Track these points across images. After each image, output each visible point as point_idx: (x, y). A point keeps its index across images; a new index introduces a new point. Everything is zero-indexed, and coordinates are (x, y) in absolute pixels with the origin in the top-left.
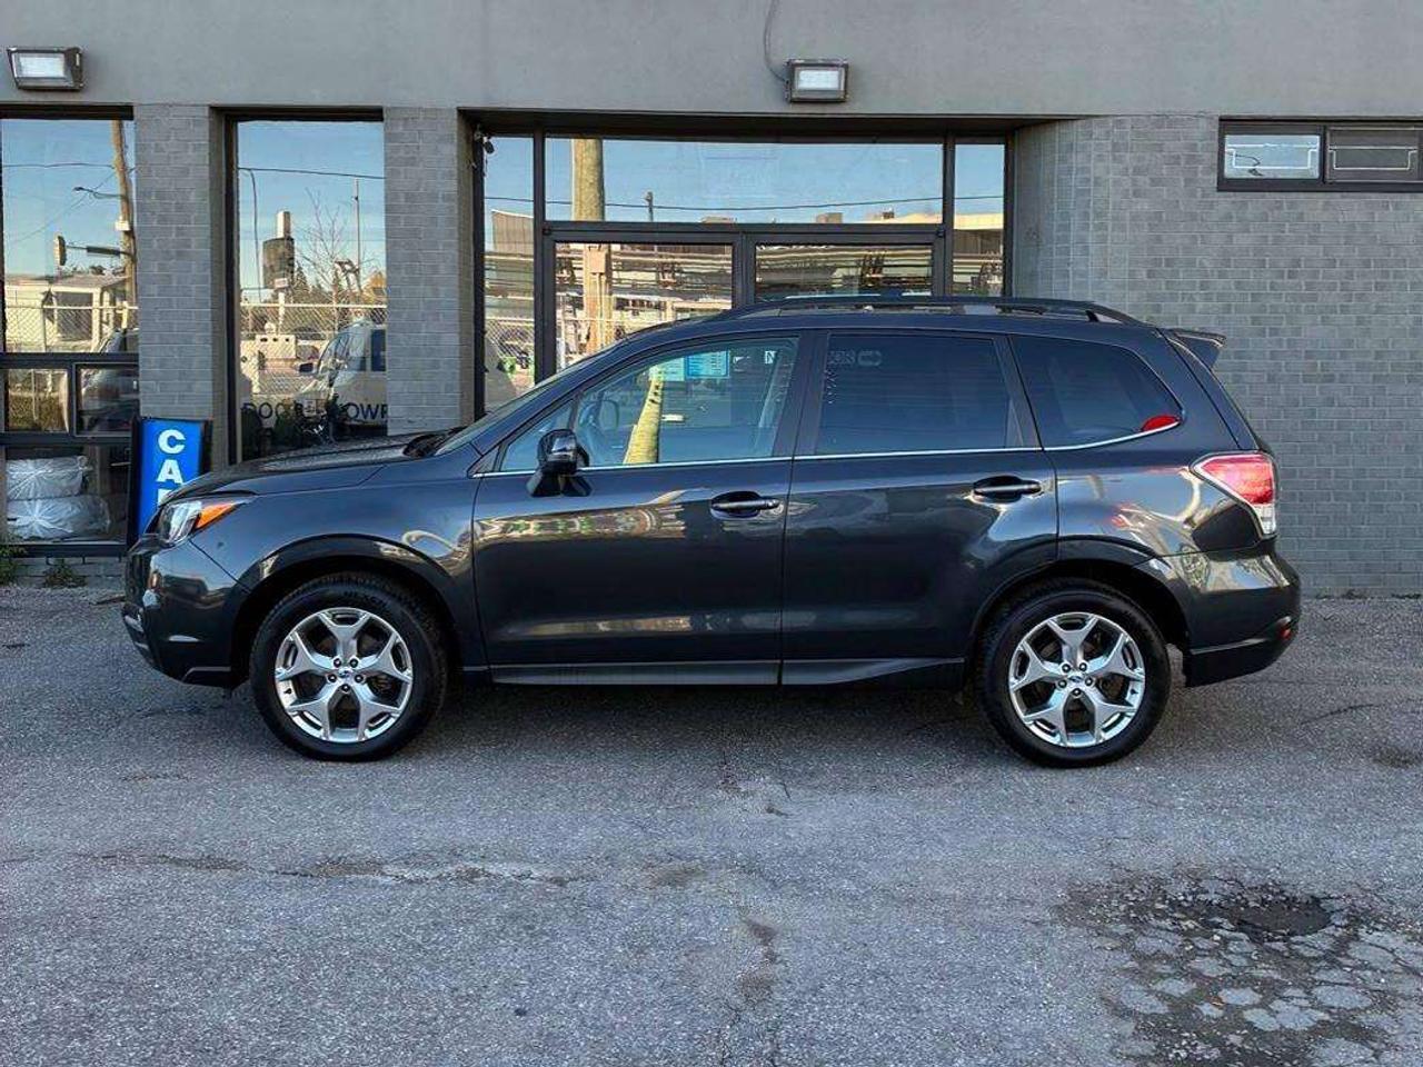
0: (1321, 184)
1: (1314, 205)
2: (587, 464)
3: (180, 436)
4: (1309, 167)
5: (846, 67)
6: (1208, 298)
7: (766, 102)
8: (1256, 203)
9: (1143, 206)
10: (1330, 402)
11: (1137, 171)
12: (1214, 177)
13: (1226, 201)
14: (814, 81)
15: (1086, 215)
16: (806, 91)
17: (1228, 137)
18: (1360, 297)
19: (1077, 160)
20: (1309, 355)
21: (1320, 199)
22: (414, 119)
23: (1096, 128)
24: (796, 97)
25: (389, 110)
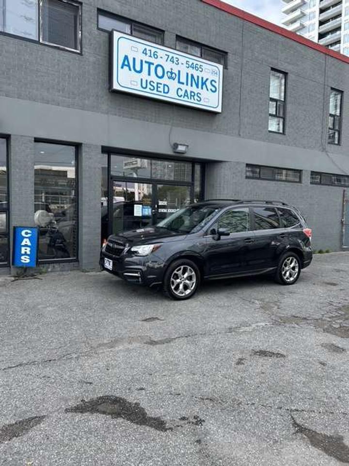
0: (260, 178)
4: (258, 174)
5: (188, 146)
7: (169, 152)
8: (251, 181)
9: (234, 181)
12: (245, 175)
13: (247, 180)
14: (181, 148)
15: (224, 182)
16: (179, 150)
17: (248, 168)
19: (223, 170)
21: (260, 181)
22: (90, 147)
23: (227, 164)
24: (177, 151)
25: (84, 144)
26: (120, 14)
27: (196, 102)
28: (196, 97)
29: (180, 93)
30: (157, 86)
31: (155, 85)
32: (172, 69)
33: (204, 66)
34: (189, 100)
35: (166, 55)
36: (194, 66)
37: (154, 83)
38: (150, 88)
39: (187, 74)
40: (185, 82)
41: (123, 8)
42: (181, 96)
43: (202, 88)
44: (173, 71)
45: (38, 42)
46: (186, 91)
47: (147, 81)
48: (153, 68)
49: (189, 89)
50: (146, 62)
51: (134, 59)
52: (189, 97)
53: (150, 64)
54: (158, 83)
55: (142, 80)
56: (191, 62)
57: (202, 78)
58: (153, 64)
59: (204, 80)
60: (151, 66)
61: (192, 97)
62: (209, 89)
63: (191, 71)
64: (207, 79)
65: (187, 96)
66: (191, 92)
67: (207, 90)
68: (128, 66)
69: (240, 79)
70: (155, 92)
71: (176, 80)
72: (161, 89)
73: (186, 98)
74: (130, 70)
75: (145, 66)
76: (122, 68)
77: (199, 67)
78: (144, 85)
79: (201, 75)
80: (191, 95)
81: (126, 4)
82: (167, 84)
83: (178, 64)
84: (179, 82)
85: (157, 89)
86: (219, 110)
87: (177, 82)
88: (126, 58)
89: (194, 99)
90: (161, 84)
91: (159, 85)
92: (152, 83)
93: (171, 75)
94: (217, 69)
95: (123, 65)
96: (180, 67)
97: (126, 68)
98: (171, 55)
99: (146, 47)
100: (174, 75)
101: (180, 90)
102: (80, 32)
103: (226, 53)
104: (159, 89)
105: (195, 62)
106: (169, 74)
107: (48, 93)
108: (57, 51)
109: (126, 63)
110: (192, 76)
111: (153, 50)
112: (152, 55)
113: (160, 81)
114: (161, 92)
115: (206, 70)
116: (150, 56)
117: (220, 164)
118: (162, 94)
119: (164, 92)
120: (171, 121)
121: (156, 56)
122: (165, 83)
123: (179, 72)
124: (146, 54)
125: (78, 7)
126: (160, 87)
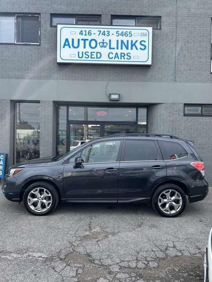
0: (202, 115)
1: (200, 119)
2: (83, 163)
3: (3, 156)
4: (199, 112)
5: (119, 94)
6: (182, 135)
7: (106, 100)
8: (190, 118)
9: (171, 119)
10: (203, 153)
11: (170, 113)
12: (183, 114)
13: (185, 118)
14: (114, 97)
15: (161, 120)
16: (112, 98)
17: (185, 107)
18: (209, 135)
19: (159, 111)
20: (200, 144)
21: (201, 118)
22: (45, 102)
23: (163, 105)
24: (111, 99)
25: (41, 101)
26: (66, 13)
27: (126, 60)
28: (126, 57)
29: (111, 56)
30: (91, 54)
31: (89, 54)
32: (103, 40)
33: (133, 32)
34: (120, 60)
35: (98, 31)
36: (124, 34)
37: (88, 53)
38: (85, 57)
39: (118, 41)
40: (115, 47)
41: (68, 8)
42: (112, 58)
43: (132, 49)
44: (104, 41)
45: (14, 44)
46: (117, 54)
47: (83, 52)
48: (87, 43)
49: (119, 51)
50: (82, 40)
51: (73, 40)
52: (120, 58)
53: (85, 40)
54: (91, 53)
55: (79, 52)
56: (120, 31)
57: (132, 41)
58: (87, 40)
59: (133, 42)
60: (86, 41)
61: (122, 57)
62: (138, 48)
63: (120, 38)
64: (136, 41)
65: (118, 57)
66: (121, 53)
67: (137, 49)
68: (69, 45)
69: (175, 34)
70: (89, 59)
71: (107, 47)
72: (95, 56)
73: (117, 59)
74: (70, 47)
75: (82, 43)
76: (64, 47)
77: (128, 33)
78: (81, 56)
79: (130, 39)
80: (121, 56)
81: (71, 5)
82: (99, 51)
83: (109, 35)
84: (110, 48)
85: (91, 56)
86: (149, 63)
87: (108, 48)
88: (67, 40)
89: (124, 59)
90: (95, 52)
91: (93, 54)
92: (87, 53)
93: (103, 45)
94: (146, 31)
95: (65, 45)
96: (111, 37)
97: (67, 47)
98: (102, 30)
99: (82, 29)
100: (105, 44)
101: (111, 54)
102: (39, 32)
103: (160, 17)
104: (93, 56)
105: (124, 31)
106: (101, 44)
107: (18, 72)
108: (24, 47)
109: (67, 44)
110: (122, 41)
111: (87, 30)
112: (87, 34)
113: (93, 50)
114: (94, 58)
115: (135, 35)
116: (86, 35)
117: (157, 105)
118: (95, 59)
119: (97, 58)
120: (108, 78)
121: (90, 34)
122: (98, 51)
123: (110, 41)
124: (82, 34)
125: (38, 16)
126: (93, 55)
